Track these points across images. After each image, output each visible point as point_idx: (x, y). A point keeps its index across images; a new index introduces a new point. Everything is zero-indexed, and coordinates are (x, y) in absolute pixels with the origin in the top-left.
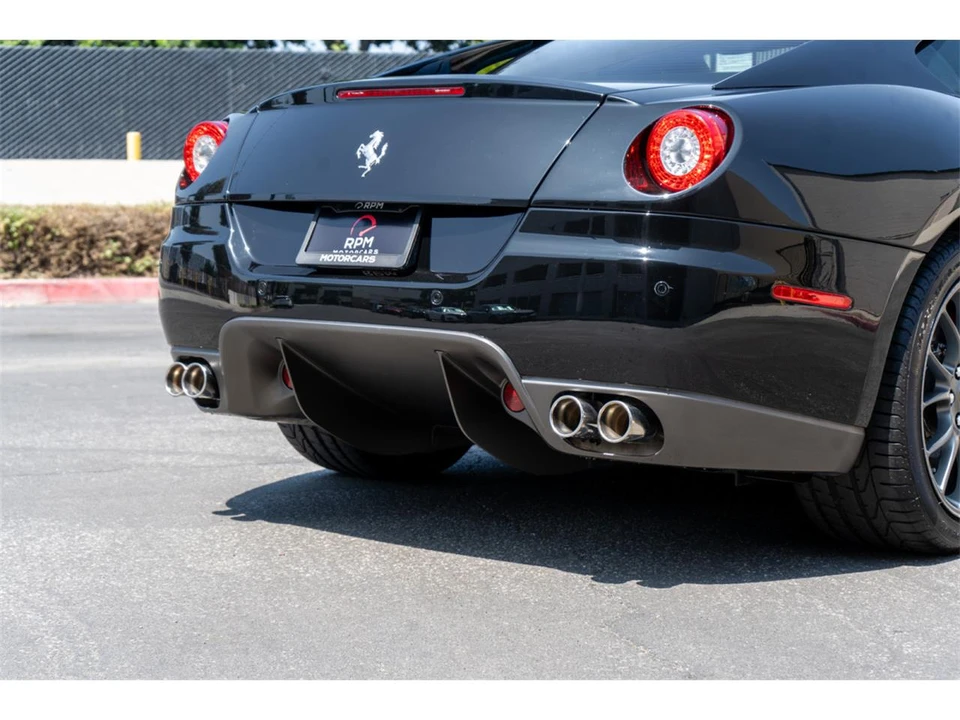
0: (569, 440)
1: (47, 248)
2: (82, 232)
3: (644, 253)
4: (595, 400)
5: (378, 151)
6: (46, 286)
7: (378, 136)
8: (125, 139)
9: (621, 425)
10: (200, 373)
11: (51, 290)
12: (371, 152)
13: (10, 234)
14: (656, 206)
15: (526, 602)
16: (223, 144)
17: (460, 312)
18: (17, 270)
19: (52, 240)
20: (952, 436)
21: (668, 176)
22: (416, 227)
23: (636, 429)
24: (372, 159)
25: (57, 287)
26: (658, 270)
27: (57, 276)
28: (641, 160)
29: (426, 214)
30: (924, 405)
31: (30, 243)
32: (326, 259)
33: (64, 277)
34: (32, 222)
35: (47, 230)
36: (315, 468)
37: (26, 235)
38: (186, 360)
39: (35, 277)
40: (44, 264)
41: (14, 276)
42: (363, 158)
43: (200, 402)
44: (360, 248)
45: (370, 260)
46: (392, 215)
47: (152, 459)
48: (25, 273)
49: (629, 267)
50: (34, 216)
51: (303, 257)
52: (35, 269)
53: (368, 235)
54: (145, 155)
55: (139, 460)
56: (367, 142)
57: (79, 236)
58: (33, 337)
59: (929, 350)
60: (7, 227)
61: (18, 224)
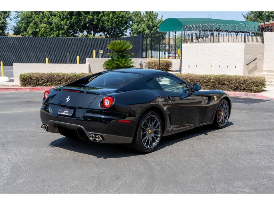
0: (93, 140)
1: (31, 81)
2: (37, 78)
3: (103, 117)
4: (96, 135)
5: (69, 99)
6: (30, 88)
7: (69, 97)
8: (46, 59)
9: (99, 138)
10: (46, 127)
11: (31, 89)
12: (68, 99)
13: (24, 79)
14: (104, 110)
15: (86, 161)
18: (25, 85)
19: (31, 80)
20: (147, 137)
21: (106, 105)
22: (73, 110)
23: (101, 139)
24: (68, 100)
25: (32, 88)
26: (104, 118)
27: (32, 86)
28: (102, 103)
29: (74, 108)
30: (142, 134)
31: (27, 80)
32: (62, 113)
33: (34, 86)
34: (28, 77)
35: (31, 78)
37: (27, 79)
38: (44, 124)
39: (28, 87)
40: (30, 84)
41: (25, 86)
42: (67, 100)
44: (66, 113)
45: (67, 114)
46: (70, 108)
48: (27, 86)
49: (101, 118)
50: (28, 75)
51: (59, 113)
52: (28, 85)
53: (67, 111)
54: (49, 62)
56: (67, 98)
57: (37, 79)
59: (143, 127)
60: (23, 77)
61: (25, 77)
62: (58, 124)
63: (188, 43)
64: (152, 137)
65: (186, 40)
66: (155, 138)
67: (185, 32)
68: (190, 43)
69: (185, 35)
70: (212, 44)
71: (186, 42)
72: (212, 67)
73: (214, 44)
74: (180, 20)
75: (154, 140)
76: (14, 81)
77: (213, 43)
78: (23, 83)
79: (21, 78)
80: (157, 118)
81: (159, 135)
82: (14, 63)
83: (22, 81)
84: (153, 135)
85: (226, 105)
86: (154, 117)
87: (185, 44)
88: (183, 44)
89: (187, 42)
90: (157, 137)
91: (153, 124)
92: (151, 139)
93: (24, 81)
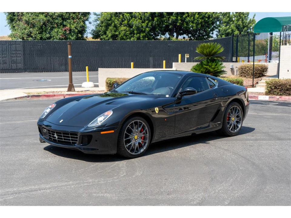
8: (131, 64)
13: (110, 84)
34: (114, 82)
37: (113, 84)
50: (114, 80)
54: (134, 67)
60: (110, 83)
61: (112, 82)
63: (288, 44)
65: (286, 41)
67: (285, 32)
68: (290, 44)
69: (284, 36)
71: (285, 43)
74: (278, 20)
76: (99, 87)
78: (109, 88)
79: (107, 83)
82: (99, 68)
83: (108, 86)
87: (284, 46)
88: (281, 46)
89: (286, 44)
93: (110, 87)
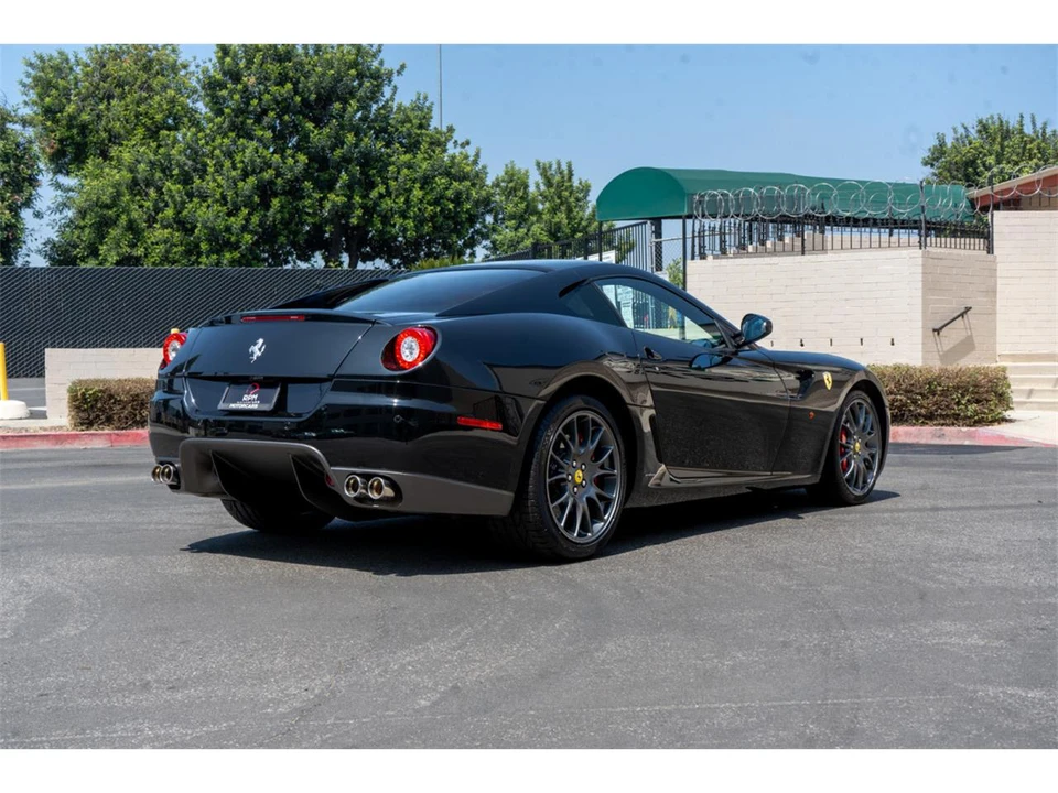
0: (355, 498)
1: (111, 409)
2: (135, 397)
3: (395, 402)
4: (367, 477)
5: (260, 350)
6: (107, 434)
7: (261, 341)
8: (169, 332)
9: (379, 489)
10: (170, 471)
11: (113, 437)
12: (257, 350)
13: (86, 399)
14: (400, 377)
16: (184, 345)
17: (314, 435)
18: (90, 424)
19: (114, 403)
20: (567, 498)
21: (405, 362)
22: (279, 389)
23: (388, 492)
24: (258, 353)
25: (117, 435)
26: (400, 410)
27: (118, 428)
28: (391, 353)
29: (284, 382)
30: (548, 481)
31: (99, 405)
32: (233, 406)
33: (123, 429)
34: (101, 391)
35: (111, 397)
36: (247, 529)
37: (96, 401)
38: (162, 463)
39: (103, 429)
40: (109, 420)
41: (87, 429)
42: (252, 354)
43: (171, 487)
44: (250, 401)
45: (255, 406)
46: (266, 383)
47: (153, 526)
48: (95, 426)
49: (389, 409)
50: (102, 387)
51: (221, 406)
52: (101, 424)
53: (254, 394)
55: (145, 527)
56: (255, 344)
57: (133, 401)
58: (96, 466)
59: (551, 452)
60: (83, 394)
61: (91, 392)
62: (220, 454)
63: (710, 258)
64: (589, 500)
65: (702, 247)
66: (601, 506)
67: (697, 223)
68: (716, 257)
69: (697, 230)
70: (799, 258)
71: (700, 253)
72: (802, 345)
73: (807, 257)
74: (676, 176)
75: (595, 513)
76: (46, 418)
77: (803, 254)
78: (81, 415)
79: (74, 398)
80: (605, 428)
81: (616, 495)
82: (47, 347)
83: (78, 407)
84: (593, 491)
85: (867, 413)
86: (592, 420)
87: (697, 260)
88: (689, 262)
89: (703, 256)
90: (608, 502)
91: (592, 447)
92: (582, 507)
93: (85, 410)
